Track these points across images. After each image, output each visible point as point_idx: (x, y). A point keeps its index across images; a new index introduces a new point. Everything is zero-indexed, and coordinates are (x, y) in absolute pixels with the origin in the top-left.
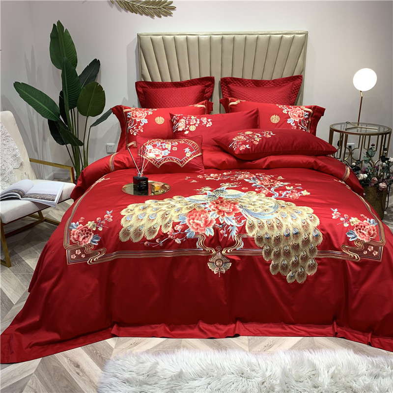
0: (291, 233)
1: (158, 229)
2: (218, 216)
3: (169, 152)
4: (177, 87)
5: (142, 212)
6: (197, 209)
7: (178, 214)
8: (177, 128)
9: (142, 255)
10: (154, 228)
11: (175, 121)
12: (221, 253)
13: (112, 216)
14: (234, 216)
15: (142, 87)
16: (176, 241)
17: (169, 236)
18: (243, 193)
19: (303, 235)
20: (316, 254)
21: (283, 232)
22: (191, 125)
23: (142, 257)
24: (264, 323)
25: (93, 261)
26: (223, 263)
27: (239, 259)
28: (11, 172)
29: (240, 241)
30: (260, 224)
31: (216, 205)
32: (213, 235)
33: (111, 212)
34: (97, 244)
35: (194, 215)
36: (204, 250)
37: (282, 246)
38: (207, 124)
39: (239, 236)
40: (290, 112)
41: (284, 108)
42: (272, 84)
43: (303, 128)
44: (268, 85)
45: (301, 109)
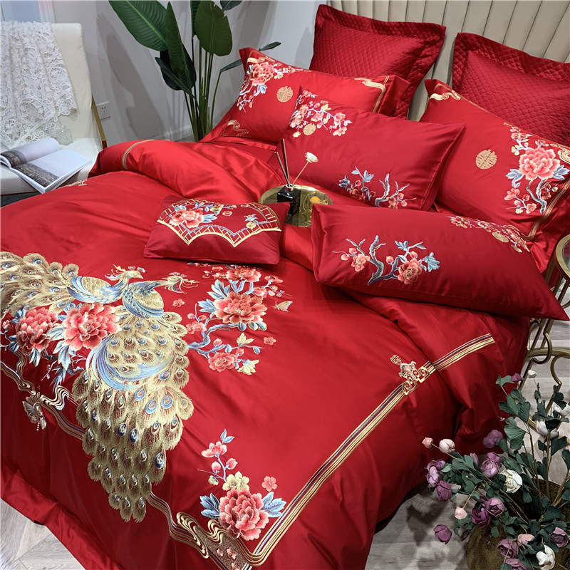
8: (292, 121)
22: (310, 122)
29: (62, 398)
36: (20, 380)
38: (337, 128)
39: (61, 390)
40: (525, 155)
41: (519, 142)
42: (560, 73)
43: (534, 199)
44: (552, 72)
45: (555, 156)
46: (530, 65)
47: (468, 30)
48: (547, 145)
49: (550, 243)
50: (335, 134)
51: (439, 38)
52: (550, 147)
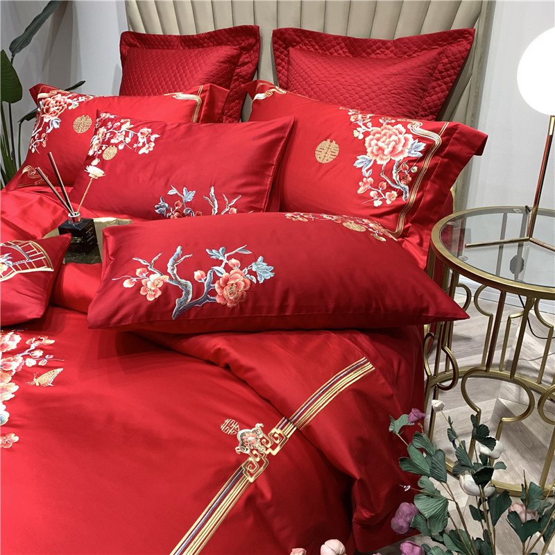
22: (110, 145)
38: (143, 146)
40: (371, 137)
41: (361, 124)
42: (392, 51)
43: (392, 185)
44: (383, 52)
45: (404, 130)
46: (357, 48)
47: (283, 25)
48: (393, 121)
49: (424, 237)
50: (140, 153)
51: (254, 41)
52: (397, 123)
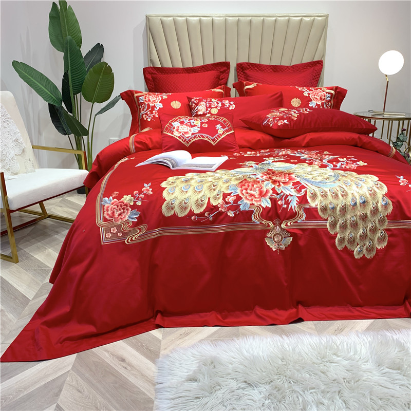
0: (358, 201)
1: (206, 202)
2: (273, 186)
3: (199, 129)
4: (189, 73)
5: (186, 184)
6: (249, 180)
7: (227, 185)
8: (197, 112)
9: (189, 231)
10: (202, 201)
11: (193, 105)
12: (280, 226)
13: (151, 189)
14: (293, 185)
15: (152, 73)
16: (229, 214)
17: (220, 209)
18: (294, 165)
19: (371, 203)
20: (386, 225)
21: (349, 201)
22: (212, 108)
23: (189, 233)
24: (328, 306)
25: (132, 240)
26: (282, 238)
27: (302, 233)
28: (12, 159)
29: (302, 212)
30: (323, 193)
31: (268, 176)
32: (270, 206)
33: (150, 184)
34: (136, 220)
35: (246, 185)
36: (261, 223)
37: (348, 217)
38: (229, 106)
39: (300, 208)
44: (287, 70)
50: (230, 109)
51: (227, 68)
